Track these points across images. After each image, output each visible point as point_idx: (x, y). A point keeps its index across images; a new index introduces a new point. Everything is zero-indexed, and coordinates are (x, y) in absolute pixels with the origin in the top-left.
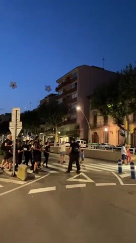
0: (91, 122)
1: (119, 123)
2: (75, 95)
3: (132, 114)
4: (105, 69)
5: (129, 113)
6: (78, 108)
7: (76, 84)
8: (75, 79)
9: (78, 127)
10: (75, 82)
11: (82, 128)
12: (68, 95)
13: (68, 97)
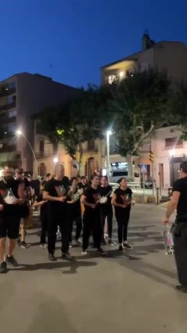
0: (37, 149)
1: (71, 152)
2: (13, 113)
3: (86, 142)
4: (53, 80)
5: (83, 141)
6: (19, 132)
7: (15, 97)
8: (13, 90)
9: (18, 156)
10: (12, 95)
11: (24, 157)
12: (3, 111)
13: (3, 115)
